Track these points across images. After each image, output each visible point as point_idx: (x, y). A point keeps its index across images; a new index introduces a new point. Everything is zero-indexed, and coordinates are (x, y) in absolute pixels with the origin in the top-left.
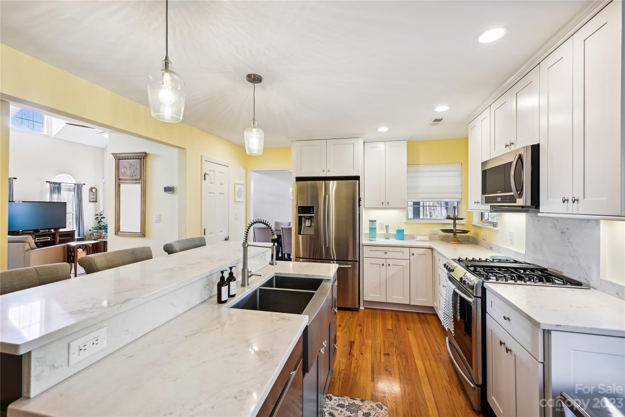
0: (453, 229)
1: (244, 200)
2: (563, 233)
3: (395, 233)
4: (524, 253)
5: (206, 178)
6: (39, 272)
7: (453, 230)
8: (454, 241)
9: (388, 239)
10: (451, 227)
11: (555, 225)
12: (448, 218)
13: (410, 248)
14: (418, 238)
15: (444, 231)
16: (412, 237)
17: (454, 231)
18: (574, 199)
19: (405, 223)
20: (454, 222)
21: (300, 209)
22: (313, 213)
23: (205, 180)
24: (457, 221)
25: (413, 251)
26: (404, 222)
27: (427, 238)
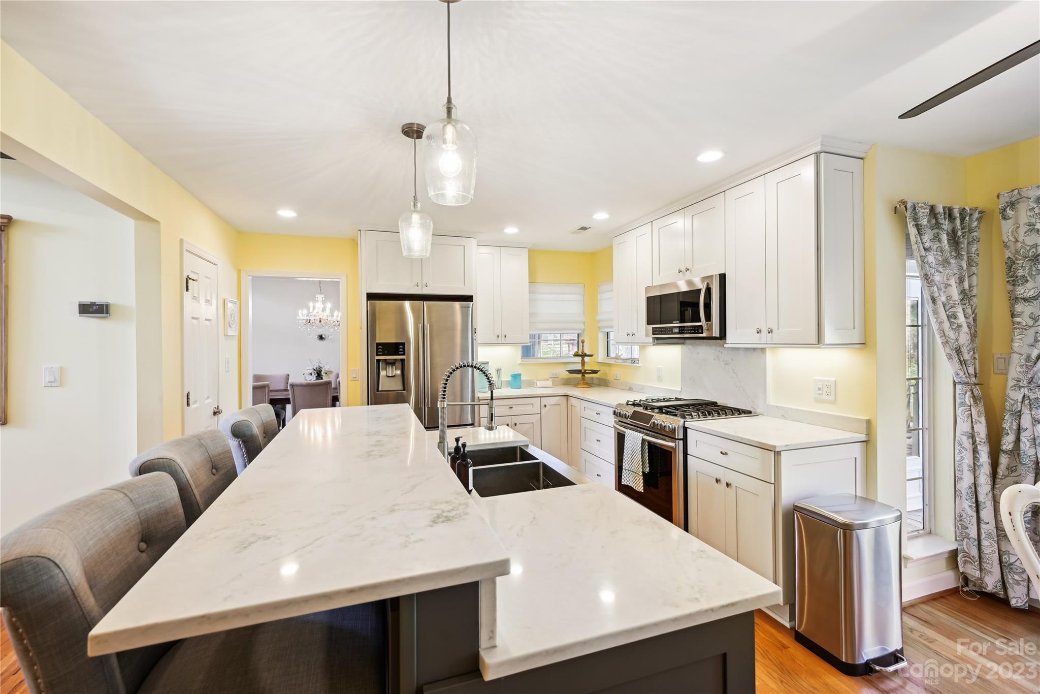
0: (581, 369)
1: (237, 334)
2: (727, 364)
3: (509, 379)
4: (680, 389)
5: (190, 288)
6: (132, 498)
7: (580, 371)
8: (584, 384)
9: (501, 388)
10: (579, 367)
11: (718, 357)
12: (576, 355)
13: (542, 398)
14: (539, 384)
15: (571, 372)
16: (531, 384)
17: (583, 371)
18: (769, 330)
19: (519, 364)
20: (583, 360)
21: (380, 347)
22: (404, 354)
23: (187, 291)
24: (586, 359)
25: (545, 401)
26: (519, 362)
27: (549, 383)
